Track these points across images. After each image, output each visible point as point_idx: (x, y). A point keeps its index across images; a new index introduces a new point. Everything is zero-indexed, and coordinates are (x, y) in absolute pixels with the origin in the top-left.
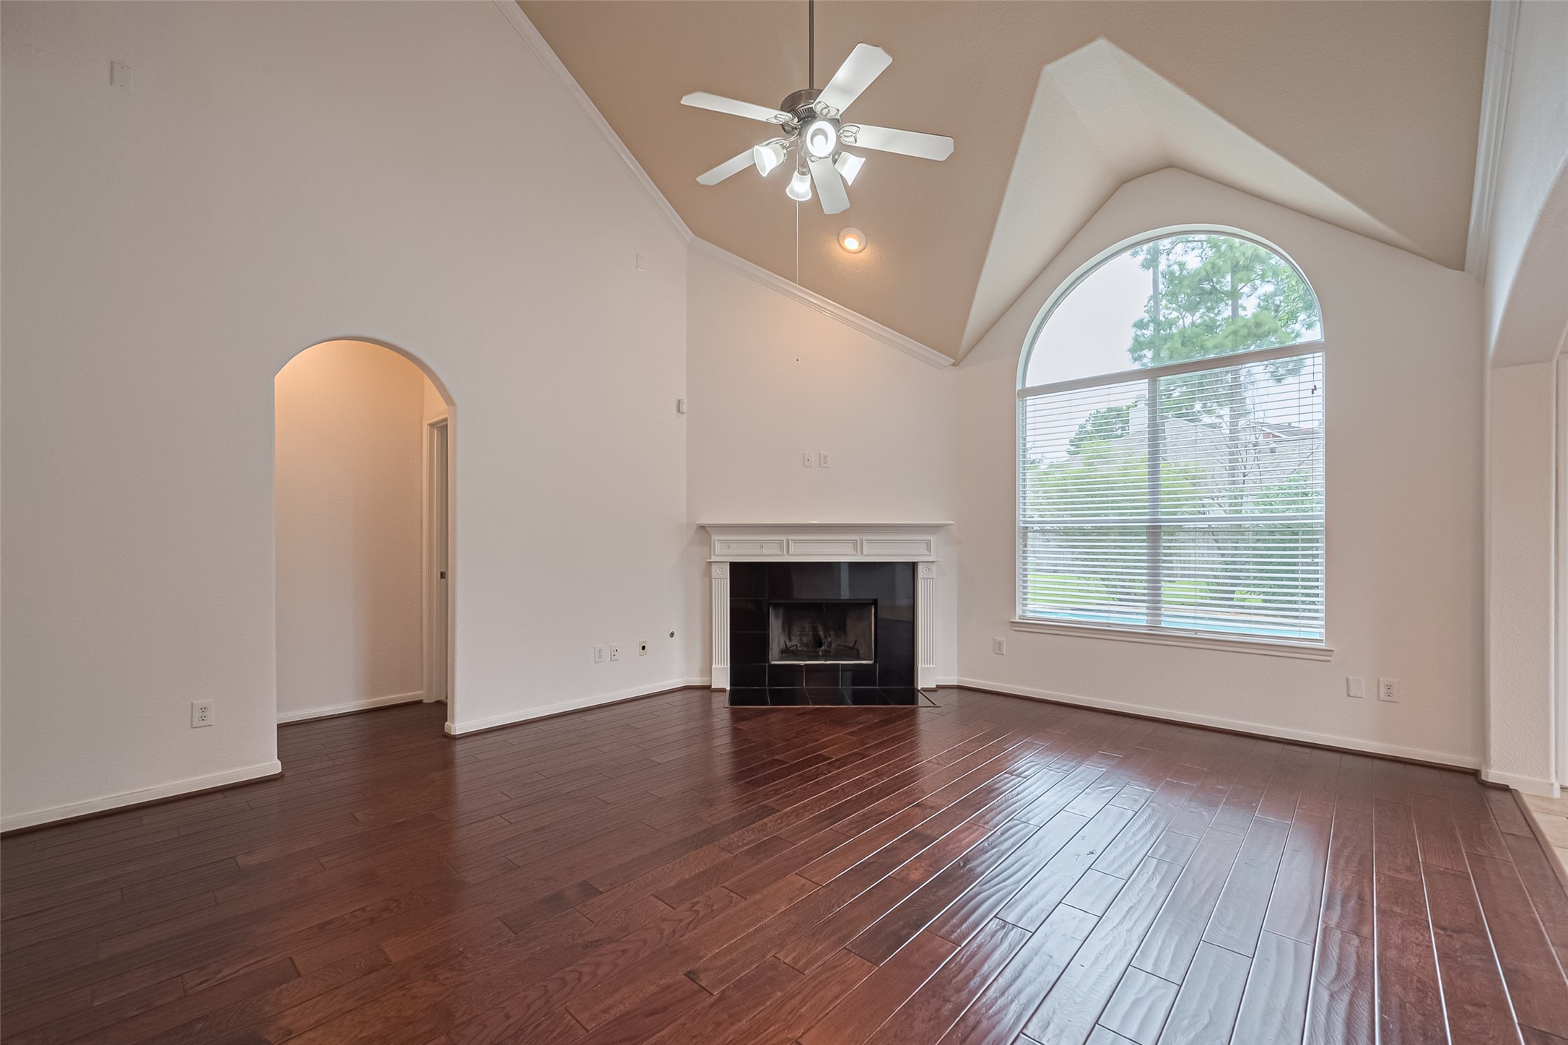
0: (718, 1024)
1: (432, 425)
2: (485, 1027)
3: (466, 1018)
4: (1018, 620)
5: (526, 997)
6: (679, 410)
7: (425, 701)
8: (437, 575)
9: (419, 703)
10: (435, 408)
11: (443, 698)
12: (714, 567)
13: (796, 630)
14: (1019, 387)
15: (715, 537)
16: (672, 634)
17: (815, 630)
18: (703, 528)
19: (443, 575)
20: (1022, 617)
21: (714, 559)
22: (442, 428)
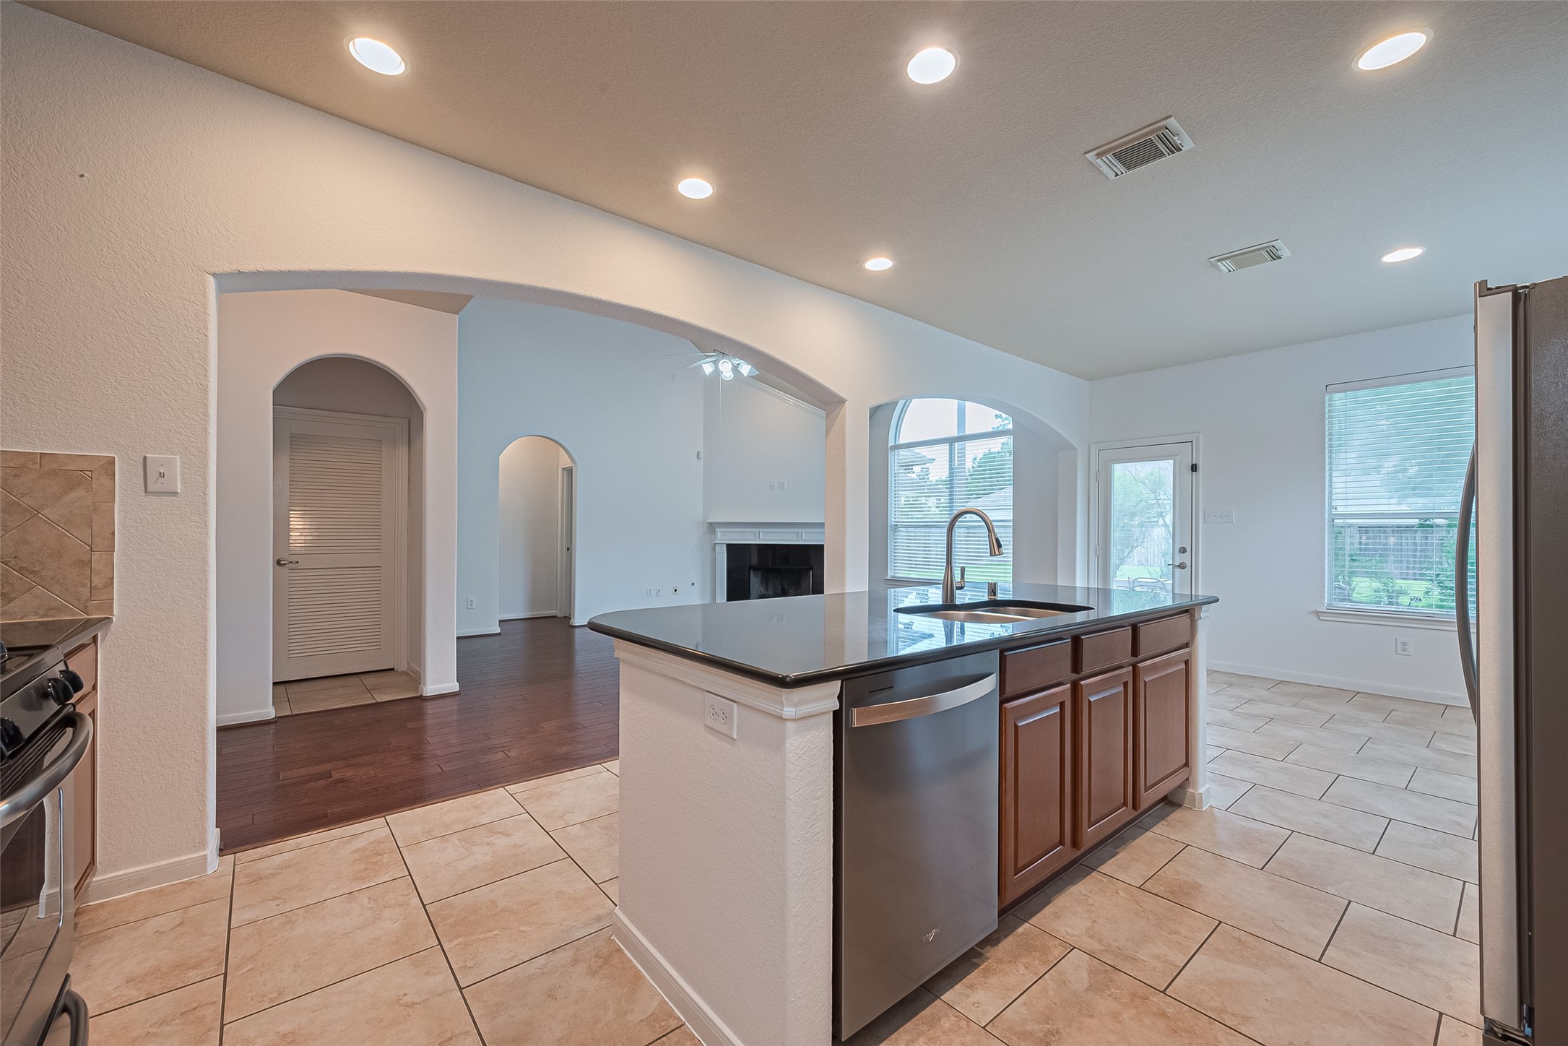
1: (563, 469)
4: (889, 578)
6: (698, 458)
7: (559, 616)
8: (565, 549)
9: (556, 617)
10: (565, 462)
11: (568, 615)
12: (717, 546)
13: (771, 585)
14: (891, 443)
15: (718, 530)
16: (693, 584)
17: (782, 585)
18: (711, 524)
19: (568, 549)
20: (892, 576)
21: (717, 542)
22: (569, 471)
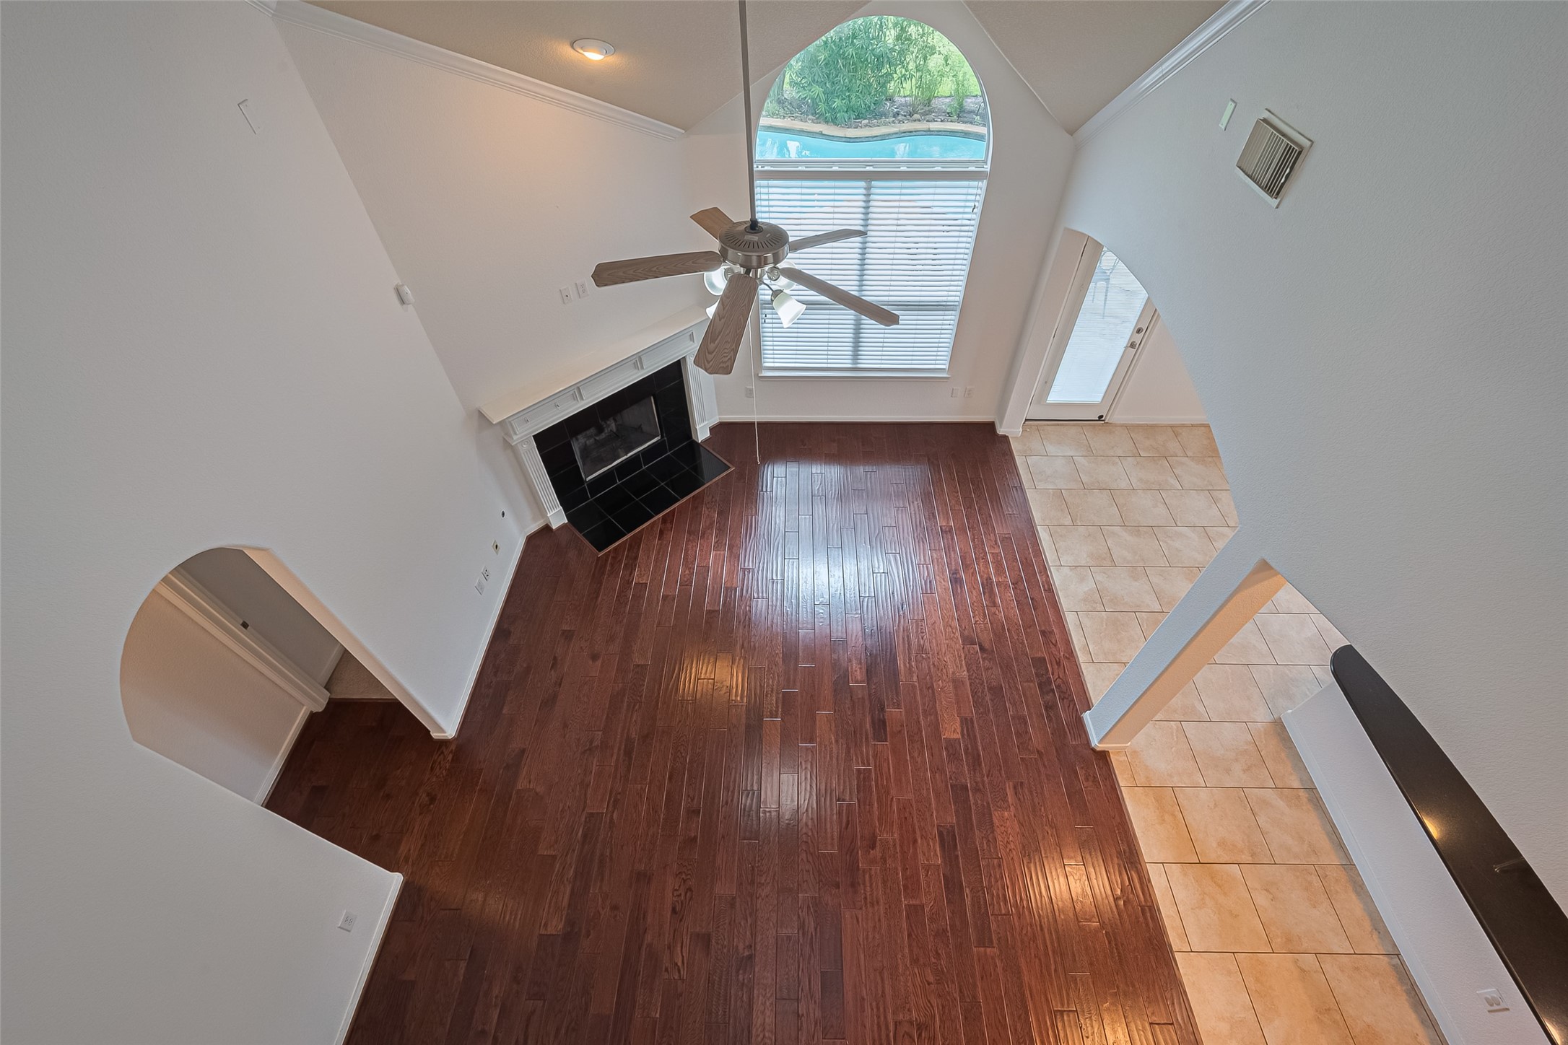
0: (869, 812)
2: (806, 881)
3: (796, 885)
5: (802, 859)
6: (403, 302)
15: (510, 420)
16: (503, 514)
21: (516, 439)
